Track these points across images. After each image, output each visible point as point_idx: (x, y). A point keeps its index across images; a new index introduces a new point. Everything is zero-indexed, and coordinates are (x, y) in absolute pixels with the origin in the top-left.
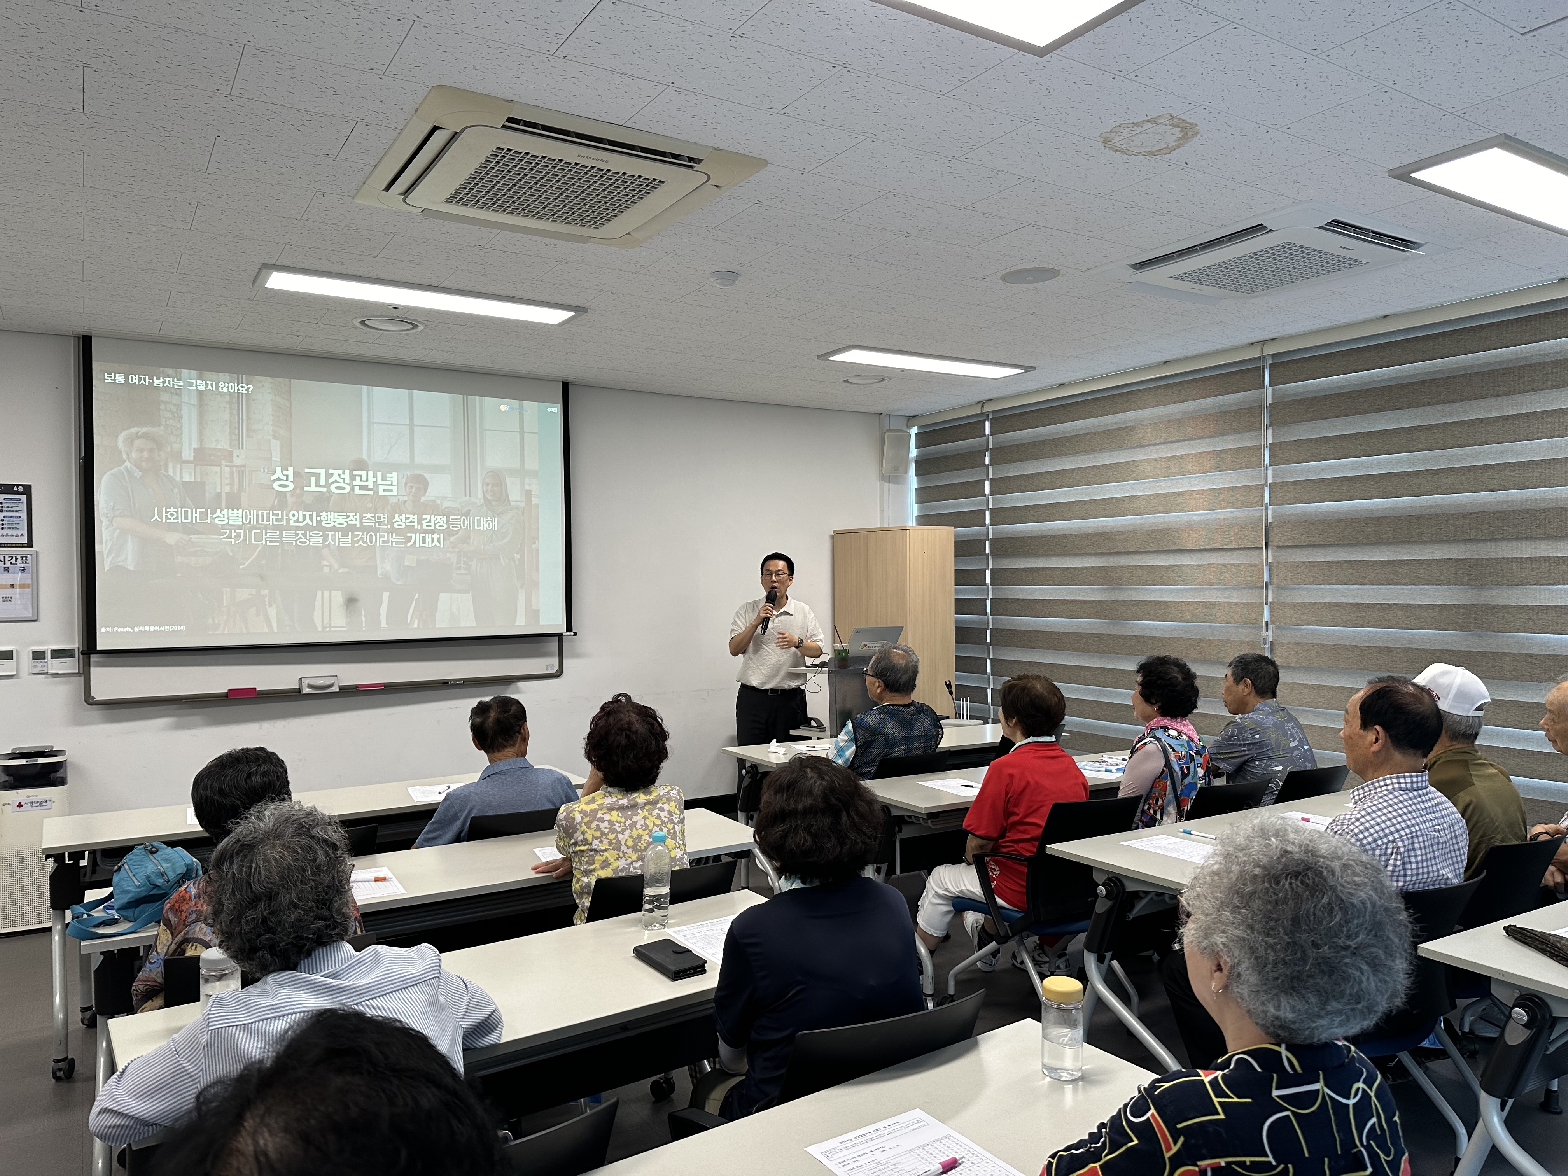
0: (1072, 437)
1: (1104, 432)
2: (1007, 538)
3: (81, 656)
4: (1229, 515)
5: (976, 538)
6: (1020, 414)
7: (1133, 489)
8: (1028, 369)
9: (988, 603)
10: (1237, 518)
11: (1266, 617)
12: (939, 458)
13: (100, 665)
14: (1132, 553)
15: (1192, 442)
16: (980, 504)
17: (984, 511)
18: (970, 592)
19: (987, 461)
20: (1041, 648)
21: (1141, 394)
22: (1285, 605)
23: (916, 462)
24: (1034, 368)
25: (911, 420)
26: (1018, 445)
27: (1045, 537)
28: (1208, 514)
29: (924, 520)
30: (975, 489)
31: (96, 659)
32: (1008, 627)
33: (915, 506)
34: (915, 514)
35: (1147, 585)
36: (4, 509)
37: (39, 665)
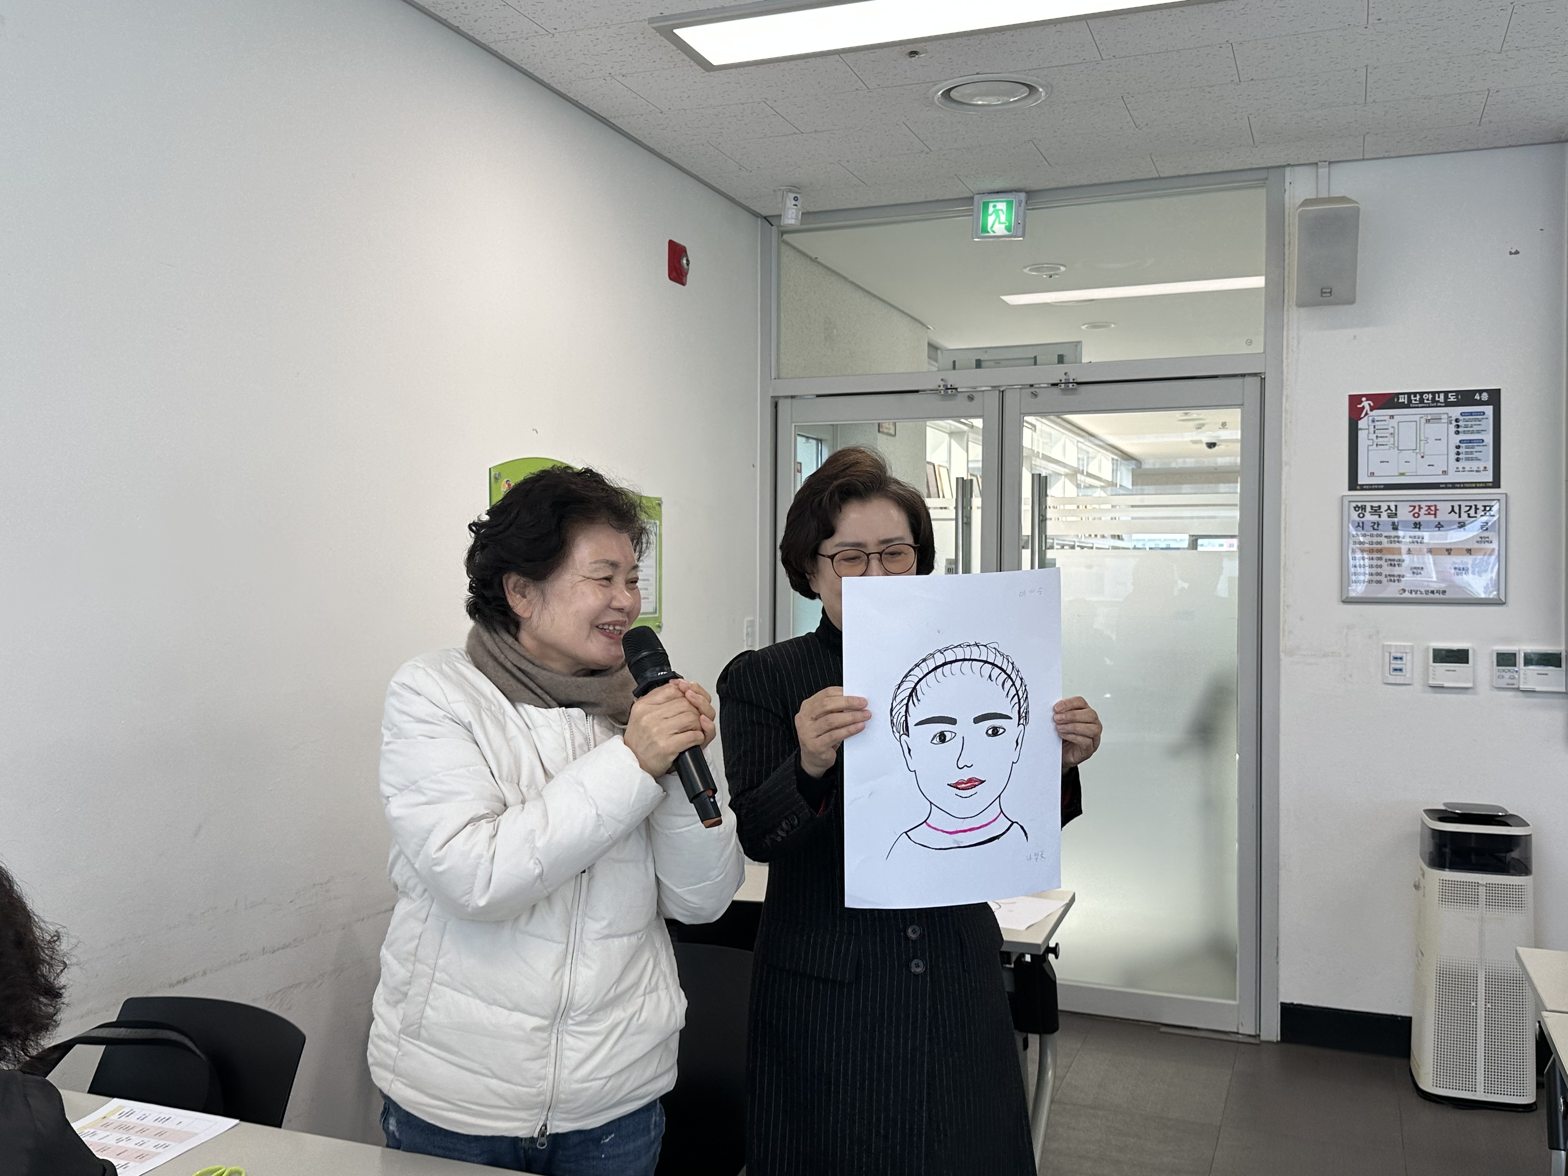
36: (1460, 429)
37: (1507, 675)
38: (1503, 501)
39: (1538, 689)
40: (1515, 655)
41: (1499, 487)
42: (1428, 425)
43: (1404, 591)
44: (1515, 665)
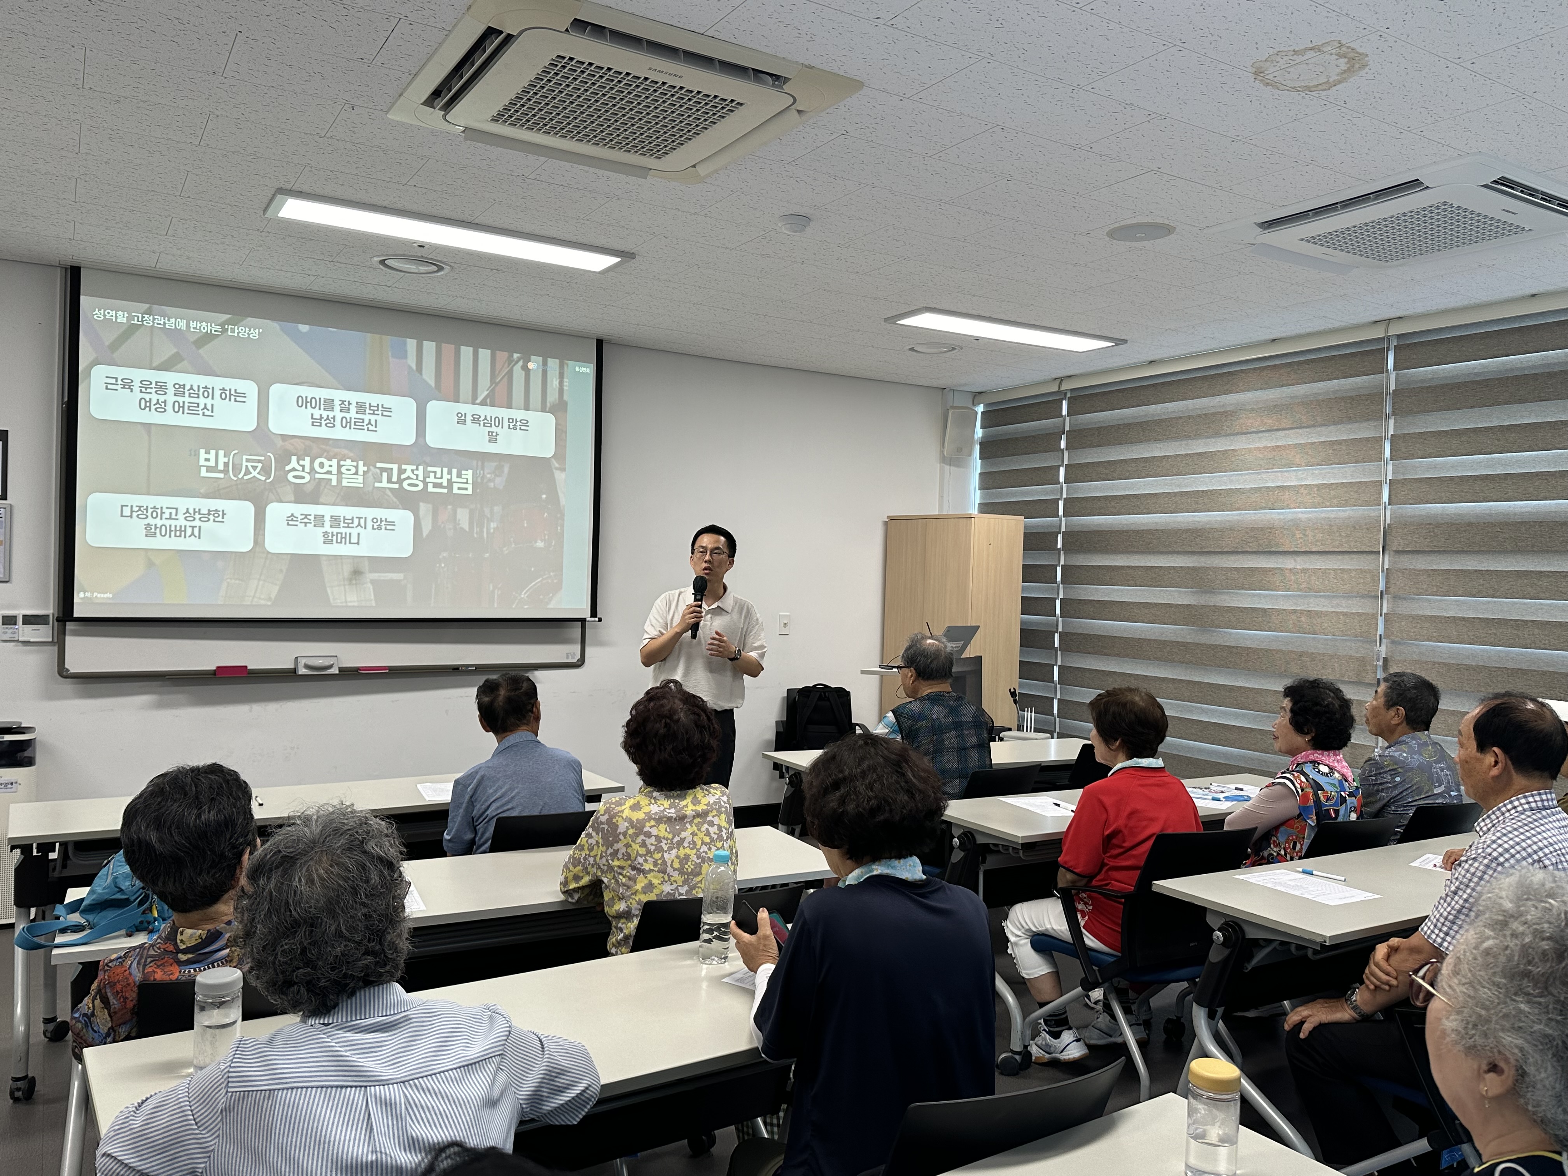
0: (1162, 420)
1: (1199, 416)
2: (1082, 532)
3: (56, 623)
4: (1342, 514)
5: (1046, 531)
6: (1104, 393)
7: (1231, 481)
8: (1119, 342)
9: (1058, 603)
10: (1350, 518)
11: (1381, 630)
12: (1007, 440)
13: (76, 633)
14: (1227, 553)
15: (1301, 431)
16: (1052, 492)
17: (1058, 500)
18: (1038, 591)
19: (1063, 445)
20: (1118, 655)
21: (1244, 375)
22: (1402, 617)
23: (981, 444)
24: (1125, 341)
25: (977, 396)
26: (1099, 428)
27: (1127, 531)
28: (1316, 512)
29: (987, 508)
30: (1047, 476)
31: (72, 628)
32: (1080, 631)
33: (978, 492)
34: (978, 501)
35: (1243, 589)
37: (9, 632)
38: (8, 509)
39: (32, 640)
40: (15, 617)
41: (6, 499)
44: (15, 624)
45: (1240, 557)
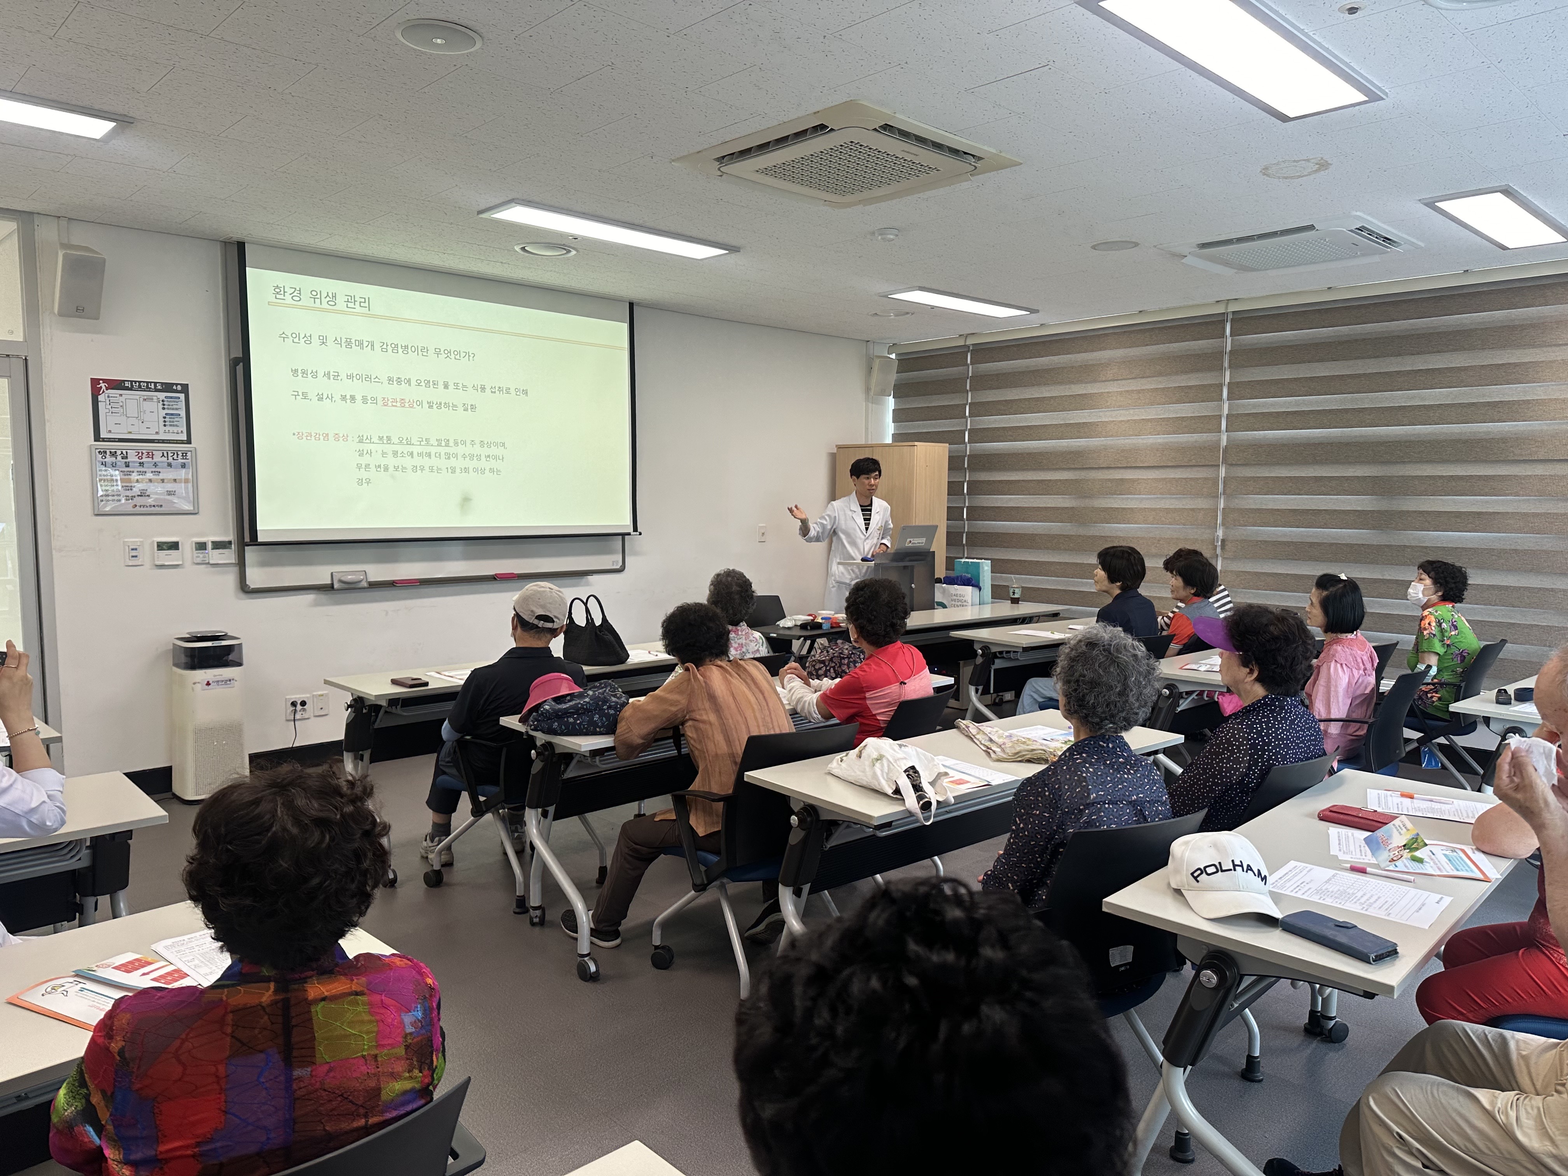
0: (1050, 369)
1: (1080, 366)
2: (984, 455)
3: (240, 547)
4: (1191, 439)
6: (1001, 348)
7: (1105, 415)
8: (1035, 312)
9: (965, 510)
10: (1197, 441)
11: (1219, 520)
12: (918, 383)
15: (1160, 379)
16: (960, 424)
17: (964, 430)
18: (955, 502)
19: (968, 388)
20: (1015, 547)
21: (1116, 336)
22: (1235, 510)
23: (894, 386)
24: (1039, 311)
25: (892, 347)
26: (997, 375)
28: (1172, 437)
29: (904, 437)
30: (956, 412)
31: (256, 551)
32: (983, 530)
33: (892, 425)
34: (892, 432)
36: (165, 407)
37: (201, 556)
38: (194, 452)
39: (219, 562)
40: (205, 543)
41: (190, 443)
42: (144, 402)
43: (136, 506)
44: (206, 549)
45: (1111, 471)
